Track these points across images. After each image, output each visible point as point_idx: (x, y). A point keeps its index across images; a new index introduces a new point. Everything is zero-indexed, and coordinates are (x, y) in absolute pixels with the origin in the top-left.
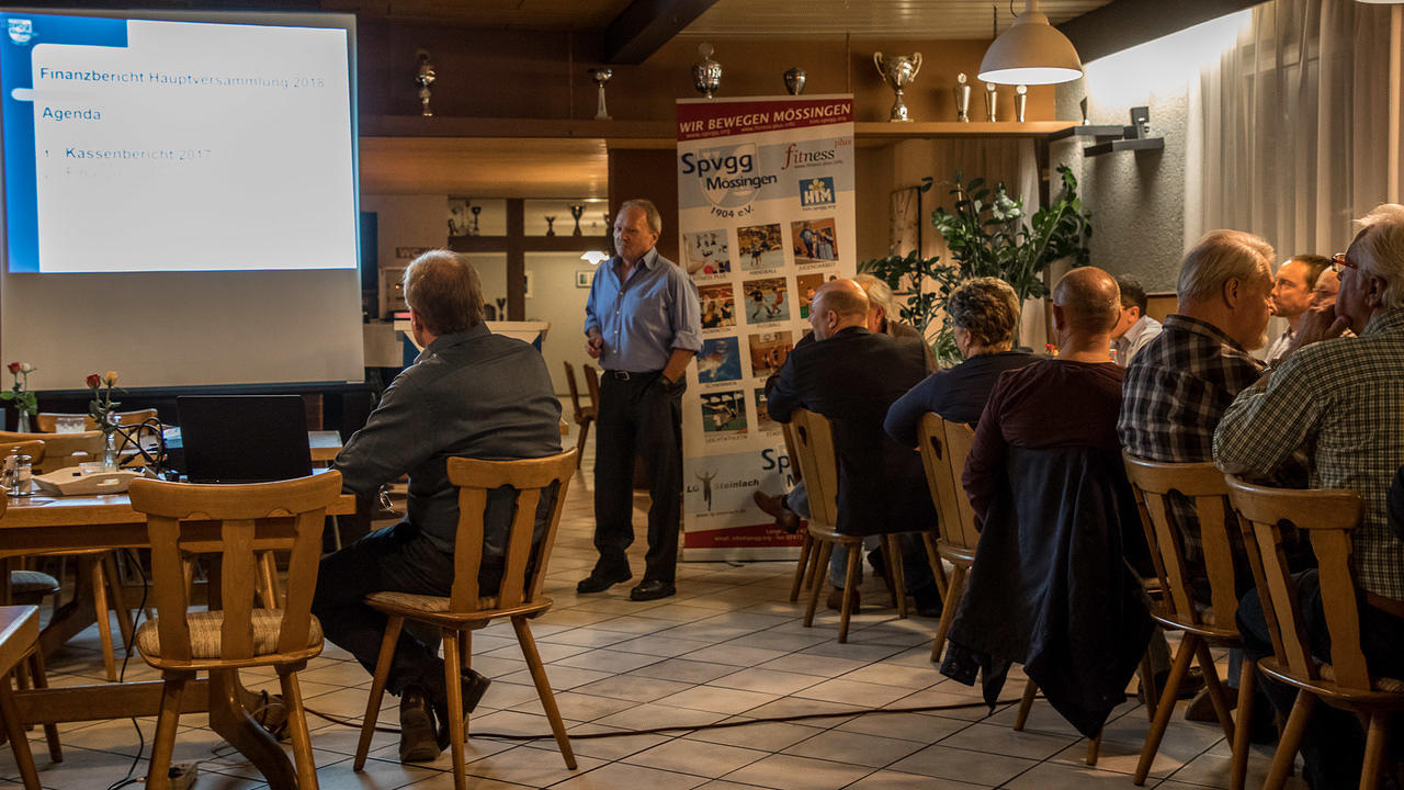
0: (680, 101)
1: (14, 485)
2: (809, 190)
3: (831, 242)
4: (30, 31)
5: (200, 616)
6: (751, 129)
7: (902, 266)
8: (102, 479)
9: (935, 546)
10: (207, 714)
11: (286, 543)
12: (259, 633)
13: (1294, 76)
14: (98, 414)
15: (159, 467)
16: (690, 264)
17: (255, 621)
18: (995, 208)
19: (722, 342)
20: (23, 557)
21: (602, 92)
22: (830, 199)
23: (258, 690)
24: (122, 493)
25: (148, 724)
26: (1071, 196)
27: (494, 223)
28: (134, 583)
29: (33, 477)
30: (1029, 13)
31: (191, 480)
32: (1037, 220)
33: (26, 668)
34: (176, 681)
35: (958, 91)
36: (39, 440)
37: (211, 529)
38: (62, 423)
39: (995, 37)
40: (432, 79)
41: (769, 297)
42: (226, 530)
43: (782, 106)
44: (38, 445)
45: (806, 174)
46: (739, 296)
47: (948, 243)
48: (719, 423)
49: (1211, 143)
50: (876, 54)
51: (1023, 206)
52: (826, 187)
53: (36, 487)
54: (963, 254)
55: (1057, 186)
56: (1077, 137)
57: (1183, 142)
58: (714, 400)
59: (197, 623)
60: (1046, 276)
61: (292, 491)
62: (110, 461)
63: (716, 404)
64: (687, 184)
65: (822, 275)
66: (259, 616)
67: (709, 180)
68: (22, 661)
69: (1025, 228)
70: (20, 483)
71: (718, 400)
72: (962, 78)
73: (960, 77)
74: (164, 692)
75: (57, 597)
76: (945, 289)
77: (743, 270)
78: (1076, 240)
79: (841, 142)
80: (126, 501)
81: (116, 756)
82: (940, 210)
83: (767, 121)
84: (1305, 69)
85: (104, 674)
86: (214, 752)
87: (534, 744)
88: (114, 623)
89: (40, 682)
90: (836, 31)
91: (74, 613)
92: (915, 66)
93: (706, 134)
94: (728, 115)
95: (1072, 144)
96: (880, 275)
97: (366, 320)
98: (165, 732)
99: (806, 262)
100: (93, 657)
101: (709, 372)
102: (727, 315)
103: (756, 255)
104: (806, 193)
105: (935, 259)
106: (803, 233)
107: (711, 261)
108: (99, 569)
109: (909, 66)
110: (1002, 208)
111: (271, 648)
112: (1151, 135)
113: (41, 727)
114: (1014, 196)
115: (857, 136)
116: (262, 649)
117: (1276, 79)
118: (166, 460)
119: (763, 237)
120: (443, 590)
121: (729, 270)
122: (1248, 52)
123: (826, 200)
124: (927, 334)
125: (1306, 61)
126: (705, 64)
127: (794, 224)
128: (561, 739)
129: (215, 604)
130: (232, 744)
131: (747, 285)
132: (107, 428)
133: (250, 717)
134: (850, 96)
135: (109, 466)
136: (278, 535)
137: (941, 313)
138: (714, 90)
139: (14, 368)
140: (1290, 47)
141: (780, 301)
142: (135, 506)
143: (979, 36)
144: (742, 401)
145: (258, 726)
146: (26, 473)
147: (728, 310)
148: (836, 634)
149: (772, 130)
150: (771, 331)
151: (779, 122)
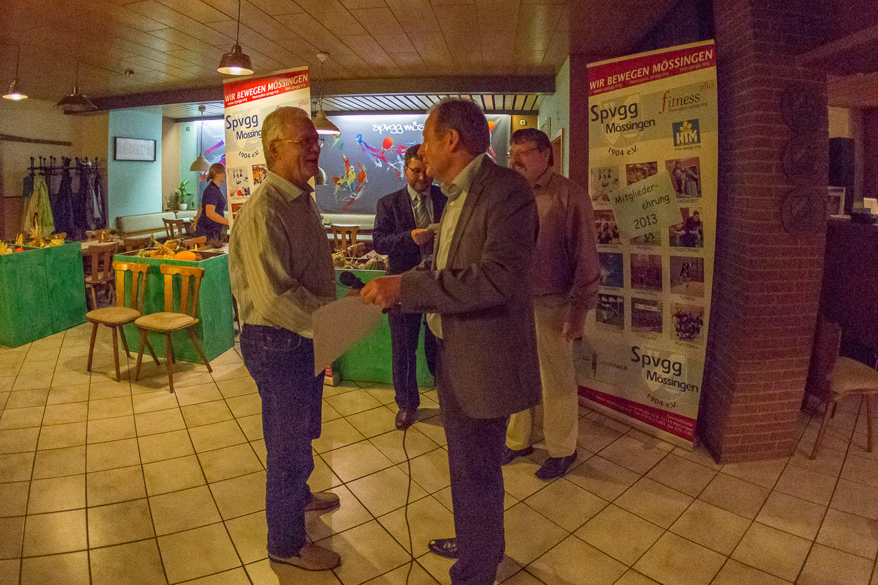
2: (680, 132)
3: (696, 179)
6: (636, 81)
16: (594, 192)
19: (611, 256)
22: (696, 139)
43: (660, 59)
52: (693, 129)
58: (604, 299)
63: (605, 303)
64: (594, 129)
67: (607, 126)
71: (606, 300)
79: (706, 86)
83: (647, 73)
94: (621, 72)
102: (616, 236)
104: (678, 134)
106: (675, 170)
107: (607, 191)
119: (644, 173)
123: (693, 140)
127: (668, 162)
134: (712, 43)
144: (622, 305)
147: (617, 231)
149: (651, 80)
150: (647, 253)
151: (658, 73)
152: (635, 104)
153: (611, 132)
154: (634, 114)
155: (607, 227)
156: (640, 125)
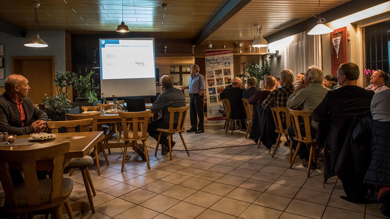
0: (205, 50)
3: (230, 72)
4: (105, 42)
6: (217, 54)
8: (115, 111)
9: (246, 120)
10: (132, 147)
11: (143, 121)
12: (139, 135)
13: (300, 46)
14: (114, 101)
15: (123, 109)
17: (138, 133)
19: (213, 88)
20: (104, 123)
21: (193, 49)
23: (140, 143)
24: (118, 113)
25: (123, 148)
26: (267, 64)
27: (177, 70)
29: (105, 111)
30: (260, 36)
31: (128, 111)
32: (262, 68)
33: (105, 140)
34: (127, 142)
36: (106, 105)
37: (131, 119)
38: (110, 102)
39: (255, 40)
40: (166, 48)
41: (220, 81)
42: (133, 119)
43: (222, 51)
45: (225, 61)
46: (215, 81)
47: (248, 72)
48: (212, 101)
49: (288, 56)
50: (236, 43)
51: (260, 66)
52: (229, 64)
53: (105, 113)
54: (251, 74)
55: (265, 63)
57: (284, 55)
59: (129, 133)
60: (263, 77)
61: (143, 113)
62: (116, 108)
63: (212, 98)
64: (207, 63)
67: (210, 63)
69: (260, 70)
70: (103, 112)
72: (250, 46)
74: (125, 144)
75: (110, 129)
77: (216, 77)
78: (268, 71)
79: (231, 56)
80: (118, 115)
81: (119, 153)
82: (247, 67)
83: (219, 53)
85: (117, 141)
86: (133, 153)
87: (183, 152)
88: (118, 133)
89: (107, 142)
90: (230, 39)
91: (112, 132)
93: (210, 55)
94: (212, 52)
95: (267, 56)
98: (125, 150)
101: (211, 93)
103: (218, 74)
104: (226, 64)
105: (246, 75)
106: (225, 71)
107: (211, 75)
108: (116, 125)
109: (241, 44)
110: (256, 66)
112: (279, 55)
113: (107, 149)
114: (258, 65)
115: (233, 55)
116: (139, 138)
117: (297, 46)
118: (124, 108)
119: (219, 71)
120: (168, 128)
121: (214, 77)
122: (293, 42)
124: (245, 86)
125: (302, 43)
126: (209, 44)
127: (224, 69)
128: (187, 151)
129: (133, 131)
130: (136, 152)
131: (216, 79)
133: (139, 148)
134: (232, 49)
138: (211, 48)
139: (103, 94)
140: (299, 41)
141: (222, 82)
143: (252, 40)
144: (216, 97)
146: (103, 110)
147: (214, 83)
148: (231, 134)
149: (220, 55)
150: (221, 86)
152: (217, 59)
154: (216, 61)
155: (211, 83)
156: (218, 63)
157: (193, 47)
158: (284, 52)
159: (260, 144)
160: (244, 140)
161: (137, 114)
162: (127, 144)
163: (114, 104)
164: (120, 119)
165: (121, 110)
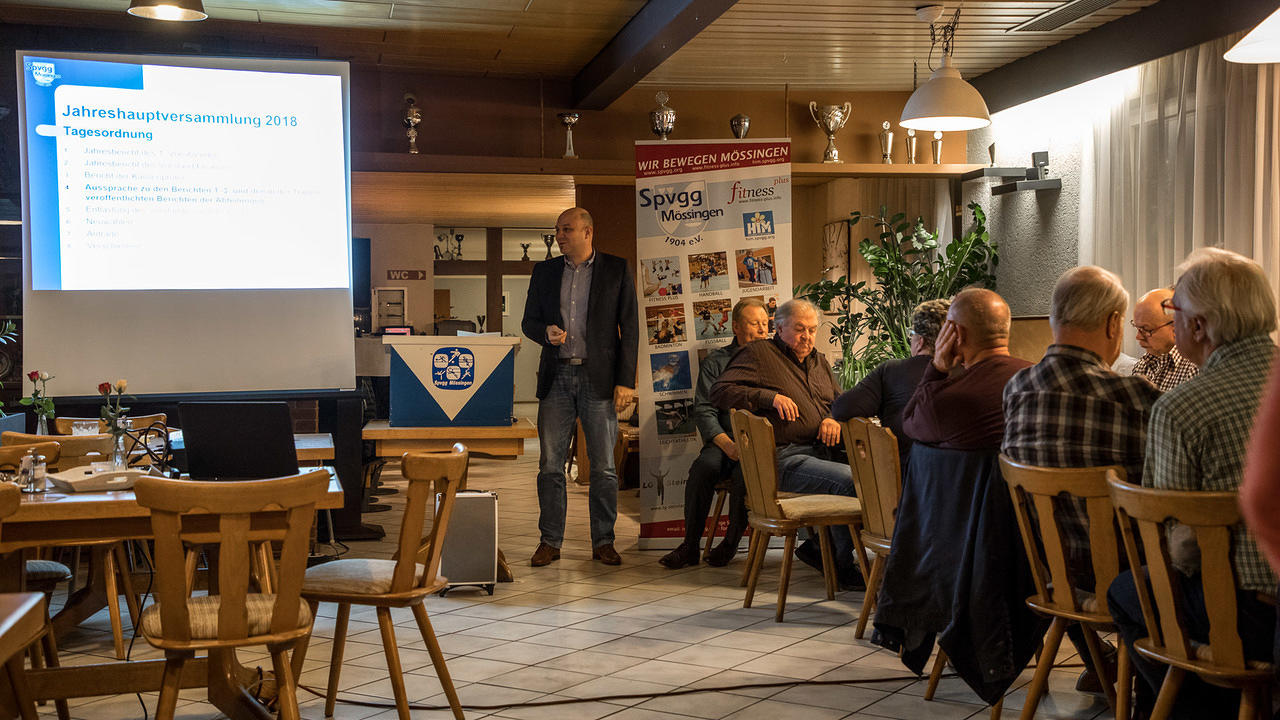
0: (637, 143)
1: (30, 483)
2: (751, 222)
3: (770, 268)
4: (53, 73)
5: (200, 601)
6: (701, 168)
7: (834, 289)
8: (112, 477)
9: (859, 536)
10: (206, 689)
11: (280, 534)
12: (253, 616)
13: (1173, 126)
14: (108, 418)
15: (163, 465)
16: (647, 286)
17: (250, 604)
18: (915, 239)
19: (675, 356)
20: (39, 548)
21: (570, 134)
22: (769, 230)
23: (253, 666)
24: (129, 489)
25: (151, 699)
26: (980, 230)
27: (475, 248)
28: (143, 571)
29: (48, 475)
30: (945, 68)
31: (193, 477)
32: (951, 249)
33: (40, 649)
34: (177, 660)
35: (883, 136)
36: (55, 441)
37: (210, 522)
38: (78, 426)
39: (915, 89)
40: (418, 120)
41: (716, 317)
42: (223, 523)
44: (54, 445)
45: (749, 208)
46: (689, 315)
47: (873, 270)
48: (671, 427)
49: (1102, 184)
50: (811, 103)
52: (766, 220)
53: (50, 485)
54: (887, 279)
55: (968, 221)
56: (986, 178)
57: (1078, 183)
58: (667, 407)
59: (197, 607)
61: (282, 488)
62: (119, 460)
63: (669, 410)
64: (644, 216)
65: (761, 298)
66: (254, 600)
67: (664, 213)
68: (37, 640)
69: (940, 257)
70: (35, 481)
71: (671, 407)
72: (886, 125)
73: (884, 124)
74: (165, 670)
75: (72, 583)
76: (869, 310)
77: (693, 292)
78: (985, 268)
79: (780, 180)
80: (131, 497)
82: (867, 240)
83: (714, 161)
84: (1183, 123)
85: (114, 652)
88: (124, 606)
89: (52, 661)
90: (776, 82)
91: (86, 598)
92: (845, 114)
93: (661, 172)
94: (681, 156)
95: (981, 184)
96: (814, 298)
97: (358, 335)
98: (166, 706)
99: (750, 286)
100: (104, 638)
101: (662, 382)
102: (679, 332)
103: (705, 279)
104: (749, 225)
105: (863, 284)
106: (746, 260)
107: (664, 284)
108: (110, 557)
109: (840, 114)
110: (921, 240)
111: (264, 629)
112: (1050, 176)
113: (52, 702)
114: (931, 229)
115: (794, 175)
116: (255, 630)
117: (1158, 130)
118: (171, 460)
119: (711, 263)
121: (681, 293)
122: (1135, 105)
123: (766, 231)
125: (1184, 113)
126: (660, 109)
127: (738, 252)
129: (214, 590)
131: (696, 306)
132: (117, 431)
133: (246, 692)
134: (788, 140)
135: (118, 465)
136: (271, 527)
137: (866, 331)
138: (669, 133)
139: (33, 376)
140: (1171, 100)
141: (725, 320)
142: (140, 501)
143: (900, 88)
145: (254, 701)
146: (41, 471)
147: (680, 327)
148: (774, 614)
149: (719, 169)
151: (726, 162)
152: (699, 192)
153: (668, 220)
154: (697, 202)
155: (666, 324)
156: (705, 214)
157: (568, 120)
158: (1077, 164)
159: (939, 675)
160: (847, 652)
161: (246, 490)
162: (176, 668)
163: (106, 435)
164: (143, 524)
165: (146, 468)
